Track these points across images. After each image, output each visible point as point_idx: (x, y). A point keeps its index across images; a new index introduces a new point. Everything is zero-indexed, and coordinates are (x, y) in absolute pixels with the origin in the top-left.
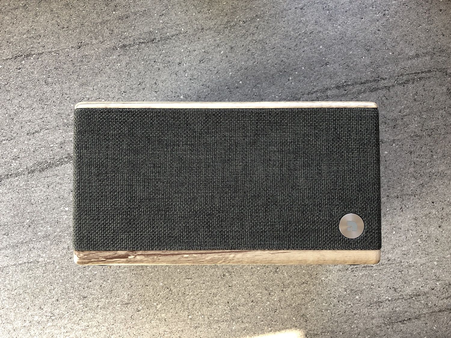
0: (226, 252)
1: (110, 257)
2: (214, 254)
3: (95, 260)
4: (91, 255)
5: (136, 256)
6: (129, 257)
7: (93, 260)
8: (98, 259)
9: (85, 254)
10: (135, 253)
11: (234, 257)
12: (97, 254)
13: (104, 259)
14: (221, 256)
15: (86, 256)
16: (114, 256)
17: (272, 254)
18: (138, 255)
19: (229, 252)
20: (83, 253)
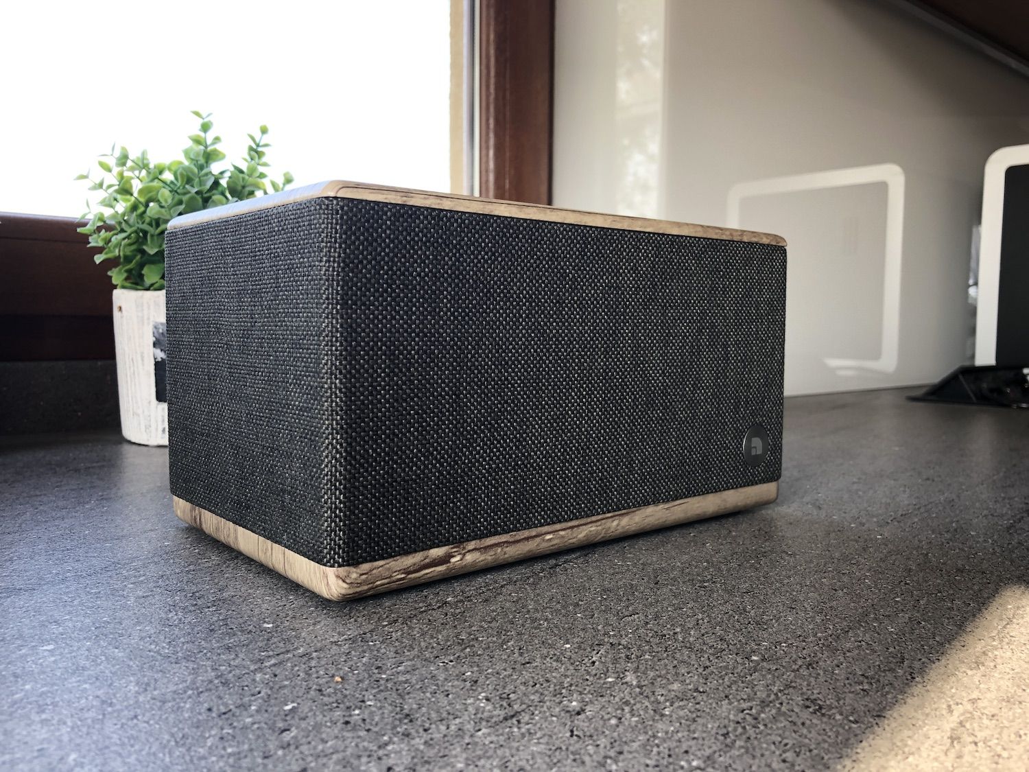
0: (607, 518)
1: (416, 567)
2: (590, 525)
3: (383, 581)
4: (374, 571)
5: (464, 555)
6: (453, 560)
7: (379, 583)
8: (391, 577)
9: (362, 572)
10: (464, 548)
11: (618, 525)
12: (387, 566)
13: (403, 576)
14: (600, 528)
15: (364, 577)
16: (422, 563)
17: (667, 509)
18: (469, 551)
19: (611, 517)
20: (358, 571)
